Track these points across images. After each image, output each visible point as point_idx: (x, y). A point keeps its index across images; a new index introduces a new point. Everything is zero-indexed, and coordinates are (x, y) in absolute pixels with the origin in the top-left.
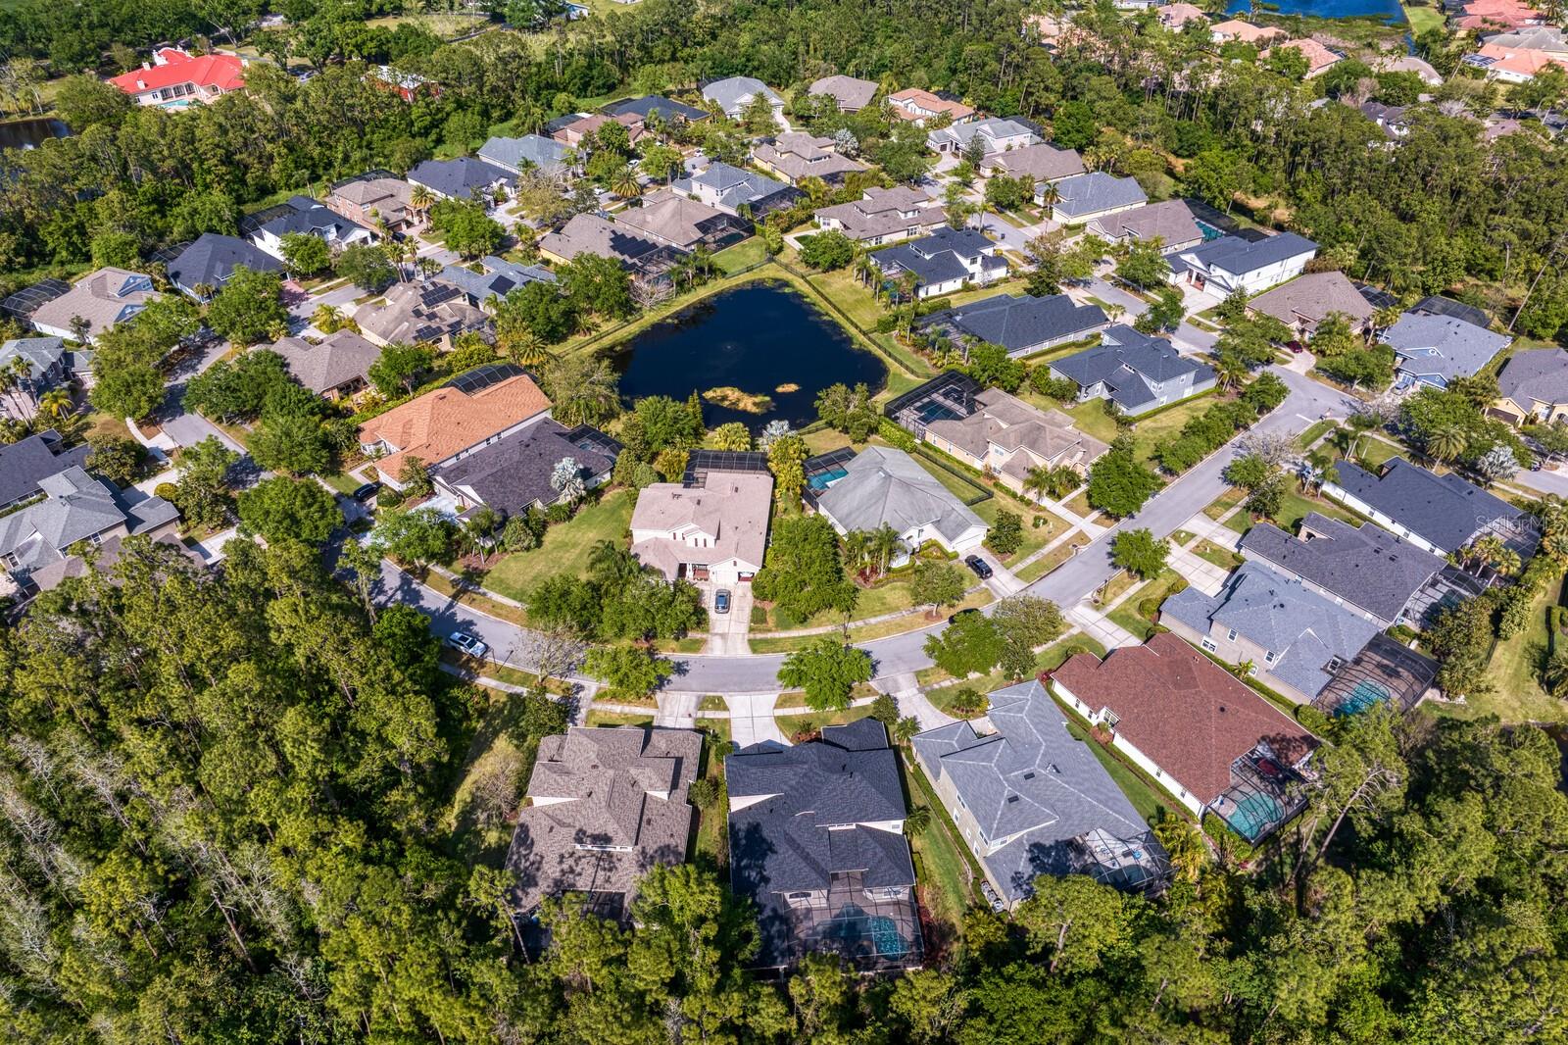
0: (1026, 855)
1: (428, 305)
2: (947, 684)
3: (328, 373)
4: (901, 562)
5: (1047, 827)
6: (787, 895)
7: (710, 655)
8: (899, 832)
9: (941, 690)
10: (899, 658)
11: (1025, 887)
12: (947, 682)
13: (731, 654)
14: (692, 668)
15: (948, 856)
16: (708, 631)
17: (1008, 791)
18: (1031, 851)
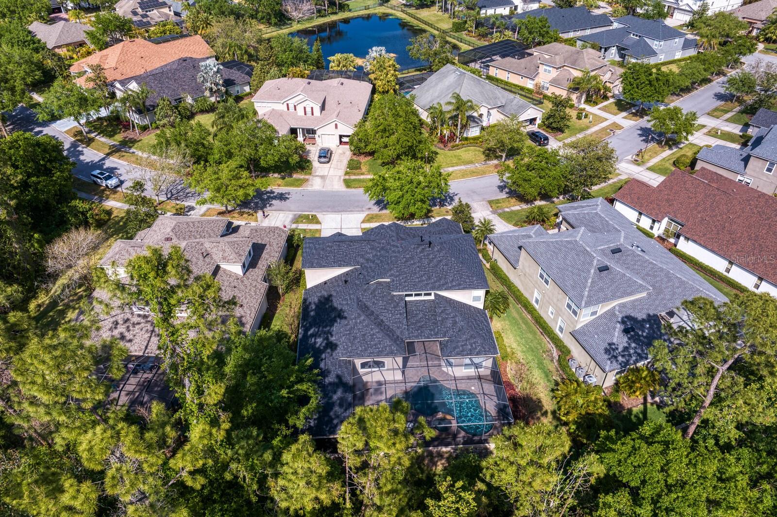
0: (619, 327)
1: (142, 9)
2: (517, 208)
3: (60, 36)
4: (474, 132)
5: (640, 300)
6: (358, 362)
7: (310, 188)
8: (480, 305)
9: (512, 212)
10: (474, 192)
11: (620, 358)
12: (518, 207)
13: (328, 188)
14: (293, 197)
15: (530, 336)
16: (310, 174)
17: (598, 260)
18: (623, 322)
